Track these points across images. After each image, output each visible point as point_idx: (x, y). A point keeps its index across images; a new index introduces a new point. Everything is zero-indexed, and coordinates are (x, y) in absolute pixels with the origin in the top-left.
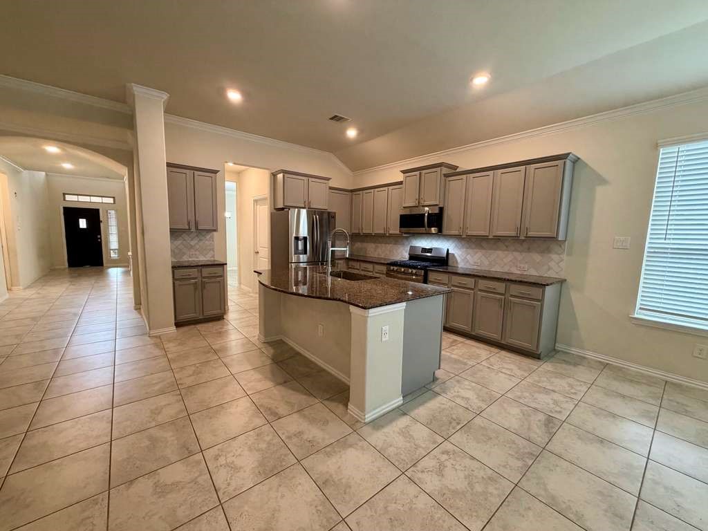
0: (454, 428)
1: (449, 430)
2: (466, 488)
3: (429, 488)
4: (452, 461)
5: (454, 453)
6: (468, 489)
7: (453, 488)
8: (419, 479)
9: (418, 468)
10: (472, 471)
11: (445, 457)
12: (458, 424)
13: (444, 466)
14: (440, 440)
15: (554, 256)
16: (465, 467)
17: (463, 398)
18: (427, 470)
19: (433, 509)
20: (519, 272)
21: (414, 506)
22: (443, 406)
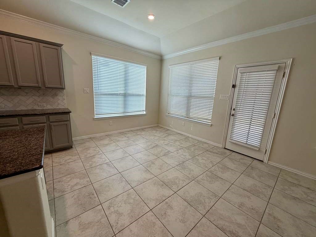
0: (95, 198)
1: (95, 200)
2: (130, 206)
3: (127, 222)
4: (115, 206)
5: (111, 203)
6: (131, 205)
7: (129, 211)
8: (121, 226)
9: (115, 225)
10: (123, 200)
11: (112, 208)
12: (93, 194)
13: (117, 211)
14: (100, 207)
15: (60, 98)
16: (120, 202)
17: (75, 185)
18: (117, 220)
19: (138, 224)
20: (41, 108)
21: (136, 234)
22: (75, 197)
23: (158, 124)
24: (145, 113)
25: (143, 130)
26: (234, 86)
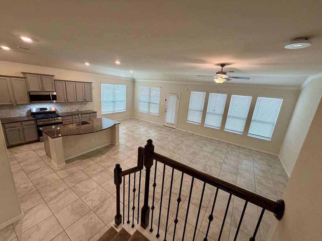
23: (133, 116)
24: (125, 110)
25: (125, 120)
26: (166, 100)
